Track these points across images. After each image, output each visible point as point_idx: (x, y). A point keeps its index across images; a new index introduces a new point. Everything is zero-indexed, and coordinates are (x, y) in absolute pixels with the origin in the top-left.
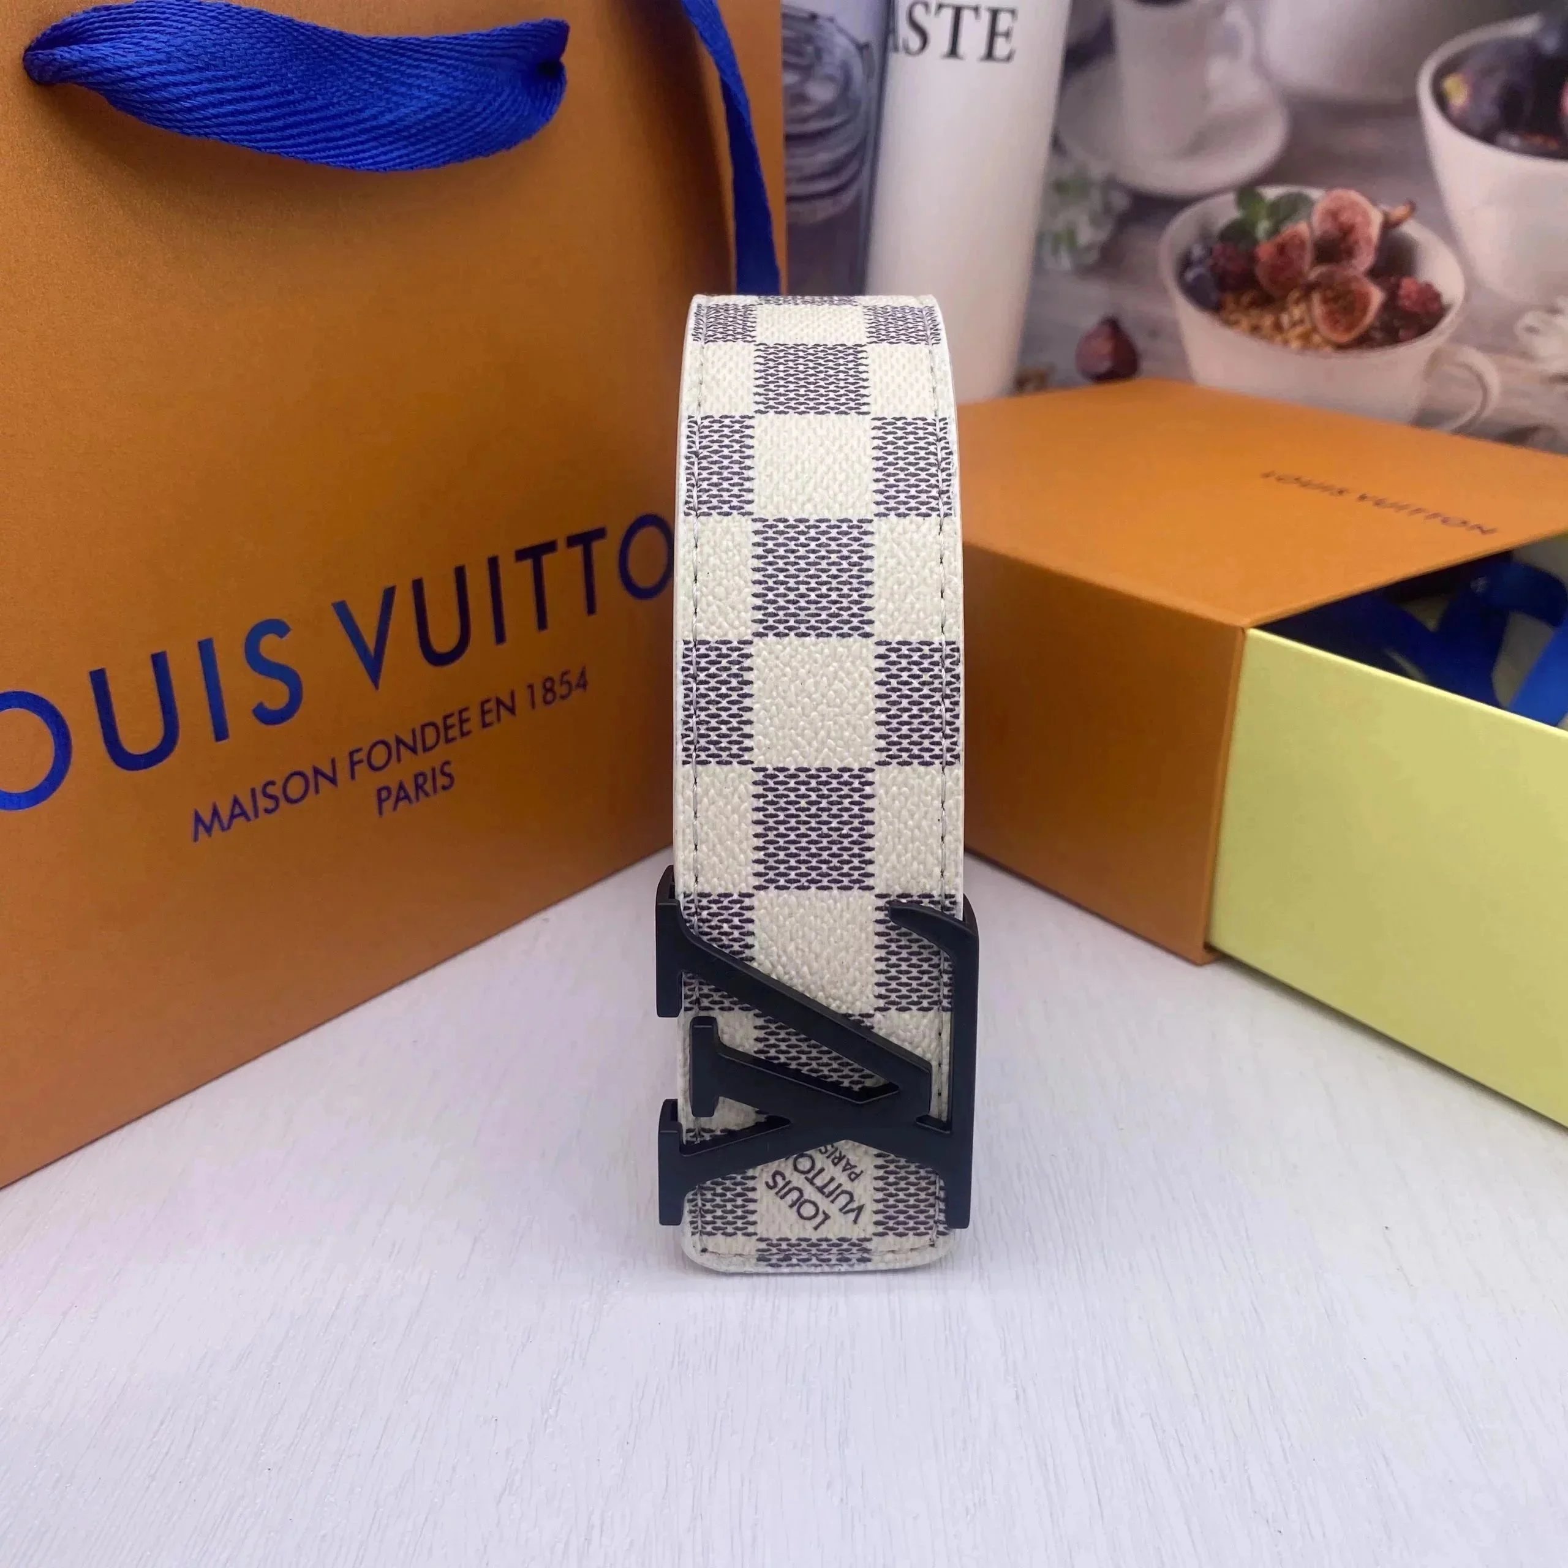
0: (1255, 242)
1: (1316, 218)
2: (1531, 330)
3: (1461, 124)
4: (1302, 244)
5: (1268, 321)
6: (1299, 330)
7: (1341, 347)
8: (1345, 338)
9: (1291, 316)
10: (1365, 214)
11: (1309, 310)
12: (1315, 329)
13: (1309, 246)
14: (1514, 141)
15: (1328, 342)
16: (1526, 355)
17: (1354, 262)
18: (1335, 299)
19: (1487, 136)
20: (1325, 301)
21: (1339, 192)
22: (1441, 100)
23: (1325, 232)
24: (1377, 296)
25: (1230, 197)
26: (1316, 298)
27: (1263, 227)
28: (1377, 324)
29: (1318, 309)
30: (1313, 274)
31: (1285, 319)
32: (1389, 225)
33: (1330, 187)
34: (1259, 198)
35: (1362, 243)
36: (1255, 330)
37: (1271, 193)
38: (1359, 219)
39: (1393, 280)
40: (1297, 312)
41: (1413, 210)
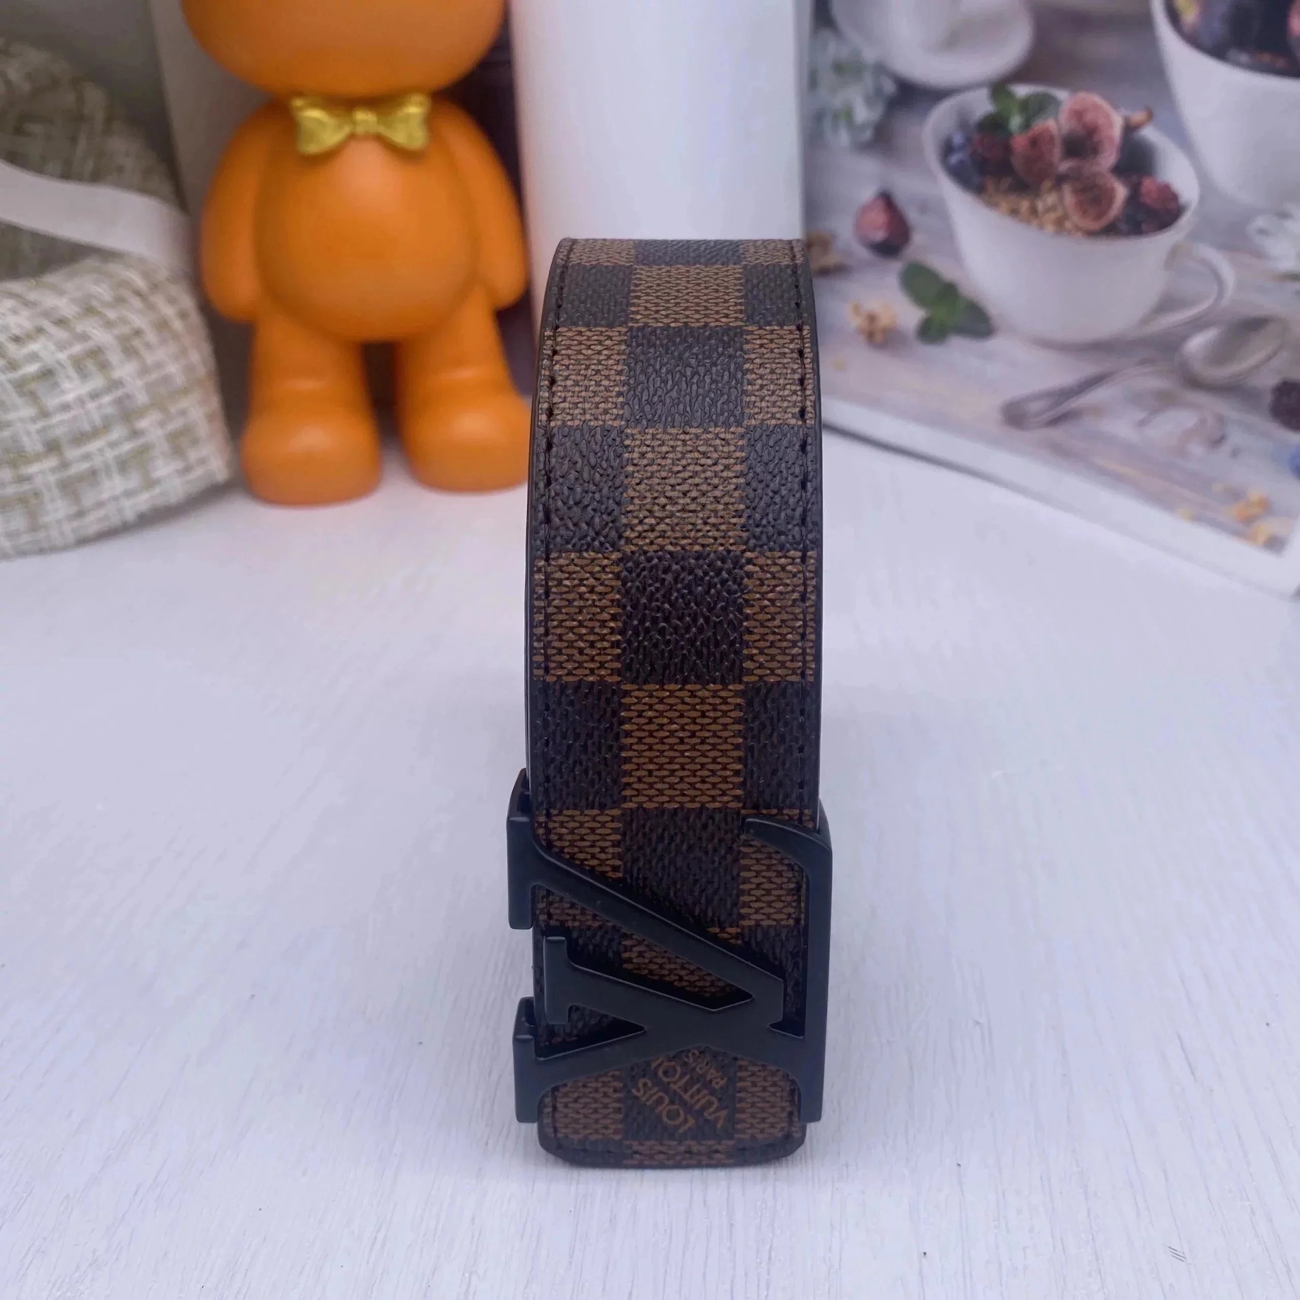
0: (1009, 134)
1: (1063, 117)
2: (1262, 232)
3: (1193, 40)
4: (1052, 138)
5: (1025, 205)
6: (1052, 216)
7: (1091, 234)
8: (1095, 226)
9: (1045, 203)
10: (1107, 116)
11: (1061, 199)
12: (1066, 216)
13: (1058, 142)
14: (1244, 58)
15: (1078, 228)
16: (1259, 254)
17: (1099, 159)
18: (1084, 191)
19: (1218, 52)
20: (1076, 192)
21: (1082, 95)
22: (1174, 16)
23: (1072, 130)
24: (1121, 192)
25: (984, 93)
26: (1067, 190)
27: (1016, 122)
28: (1122, 216)
29: (1069, 197)
30: (1064, 166)
31: (1040, 206)
32: (1130, 129)
33: (1074, 90)
34: (1010, 95)
35: (1106, 143)
36: (1014, 212)
37: (1022, 91)
38: (1101, 121)
39: (1135, 178)
40: (1050, 199)
41: (1150, 116)
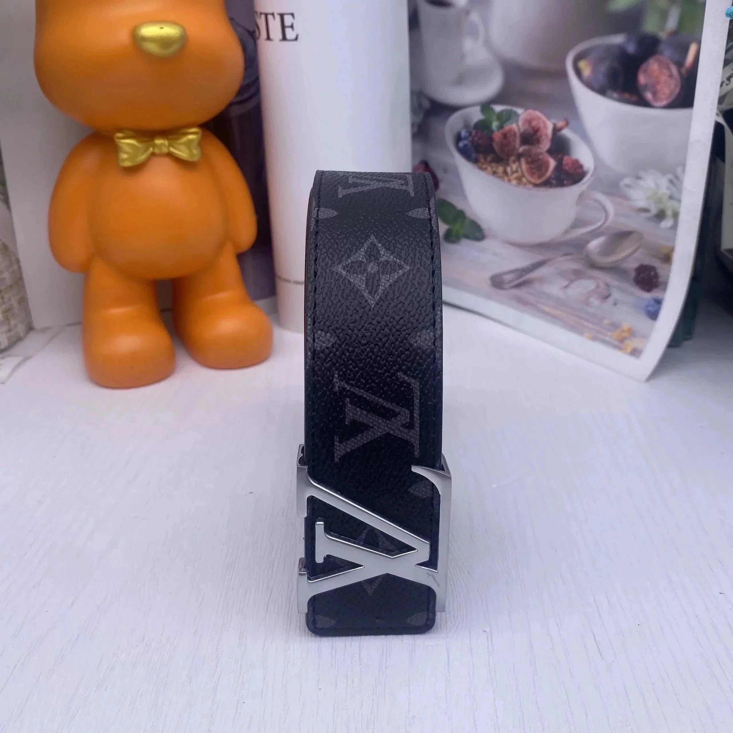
0: (492, 132)
1: (520, 123)
2: (628, 186)
3: (589, 85)
4: (515, 134)
5: (501, 169)
6: (515, 175)
7: (536, 185)
8: (539, 182)
9: (512, 169)
10: (544, 123)
11: (520, 165)
12: (523, 176)
13: (518, 135)
14: (615, 95)
15: (530, 182)
16: (626, 198)
17: (541, 146)
18: (533, 162)
19: (602, 91)
20: (527, 163)
21: (530, 111)
22: (578, 72)
23: (526, 130)
24: (552, 163)
25: (478, 109)
26: (523, 161)
27: (495, 125)
28: (553, 176)
29: (524, 166)
30: (521, 149)
31: (509, 169)
32: (556, 130)
33: (526, 110)
34: (492, 110)
35: (544, 137)
36: (494, 173)
37: (498, 108)
38: (541, 125)
39: (560, 156)
40: (514, 166)
41: (567, 124)
